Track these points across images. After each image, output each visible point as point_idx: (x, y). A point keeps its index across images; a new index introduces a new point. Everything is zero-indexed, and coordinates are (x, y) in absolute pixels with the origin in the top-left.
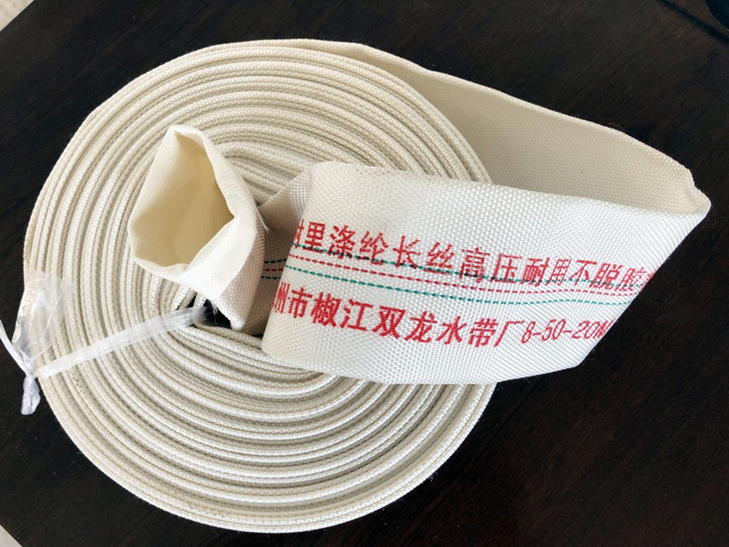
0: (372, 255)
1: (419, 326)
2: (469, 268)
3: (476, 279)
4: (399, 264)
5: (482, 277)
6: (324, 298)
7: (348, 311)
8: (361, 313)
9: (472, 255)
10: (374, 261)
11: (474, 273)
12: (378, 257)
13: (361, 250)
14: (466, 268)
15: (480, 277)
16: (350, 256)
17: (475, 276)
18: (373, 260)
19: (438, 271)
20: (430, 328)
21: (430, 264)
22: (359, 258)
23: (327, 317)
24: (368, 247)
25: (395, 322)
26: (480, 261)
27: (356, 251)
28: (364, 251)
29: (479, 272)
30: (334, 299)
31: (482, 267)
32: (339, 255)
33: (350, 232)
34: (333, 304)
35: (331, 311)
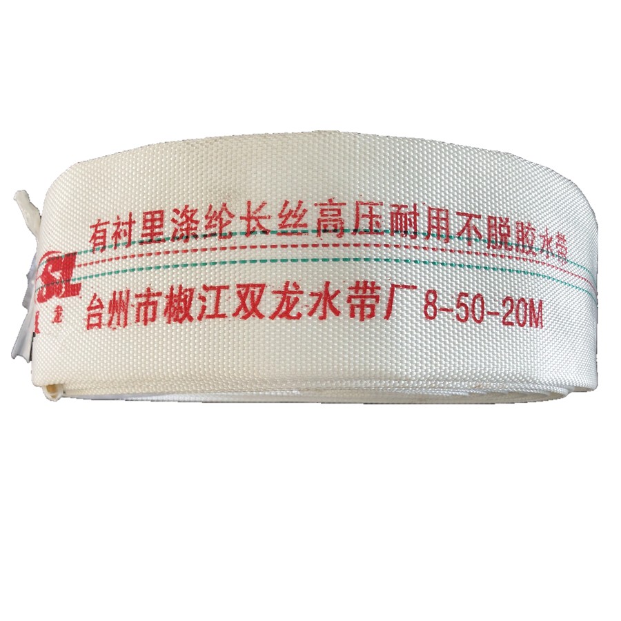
0: (219, 230)
1: (283, 300)
2: (326, 223)
3: (336, 234)
4: (249, 233)
5: (343, 231)
6: (175, 292)
7: (203, 299)
8: (218, 298)
9: (326, 207)
10: (222, 236)
11: (333, 228)
12: (226, 230)
13: (207, 227)
14: (322, 223)
15: (340, 231)
16: (196, 236)
17: (335, 231)
18: (221, 234)
19: (293, 233)
20: (297, 300)
21: (282, 226)
22: (205, 236)
23: (182, 312)
24: (214, 222)
25: (255, 300)
26: (336, 213)
27: (201, 229)
28: (210, 227)
29: (339, 226)
30: (186, 290)
31: (340, 220)
32: (184, 238)
33: (192, 211)
34: (186, 296)
35: (185, 304)
